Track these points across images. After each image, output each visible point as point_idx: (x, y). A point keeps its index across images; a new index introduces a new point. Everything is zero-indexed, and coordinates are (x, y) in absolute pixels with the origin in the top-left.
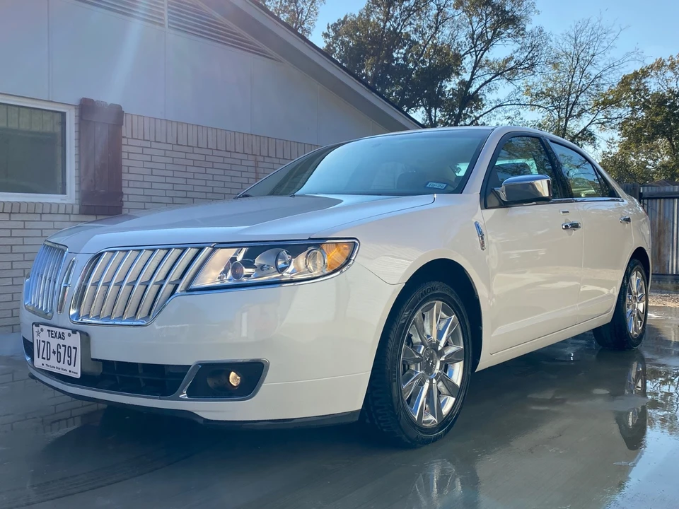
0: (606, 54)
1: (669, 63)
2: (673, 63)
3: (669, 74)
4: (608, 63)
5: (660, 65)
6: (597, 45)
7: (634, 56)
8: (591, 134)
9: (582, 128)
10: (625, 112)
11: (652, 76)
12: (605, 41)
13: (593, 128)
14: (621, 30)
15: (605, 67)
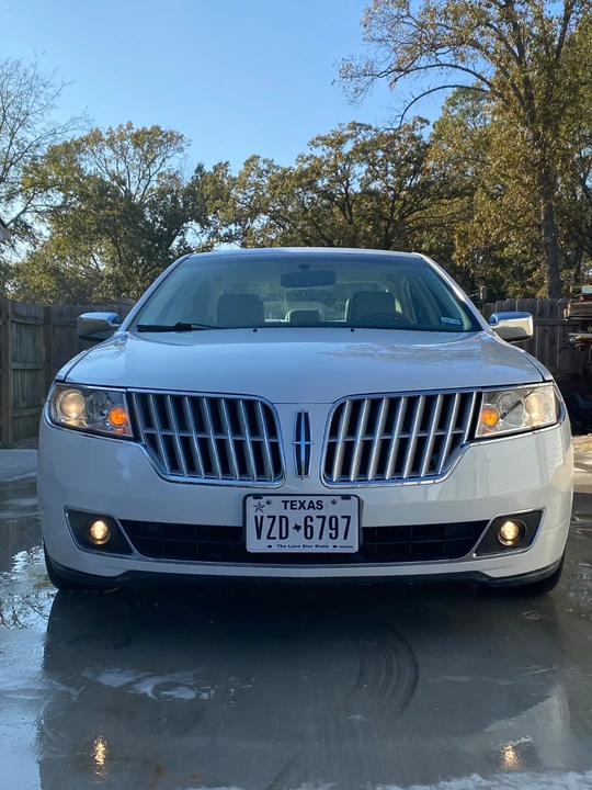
0: (45, 115)
1: (106, 137)
2: (112, 138)
3: (108, 153)
4: (47, 128)
5: (95, 138)
6: (32, 99)
7: (81, 124)
8: (27, 227)
9: (14, 216)
10: (57, 198)
11: (87, 152)
12: (42, 96)
13: (28, 218)
14: (64, 85)
15: (43, 132)
